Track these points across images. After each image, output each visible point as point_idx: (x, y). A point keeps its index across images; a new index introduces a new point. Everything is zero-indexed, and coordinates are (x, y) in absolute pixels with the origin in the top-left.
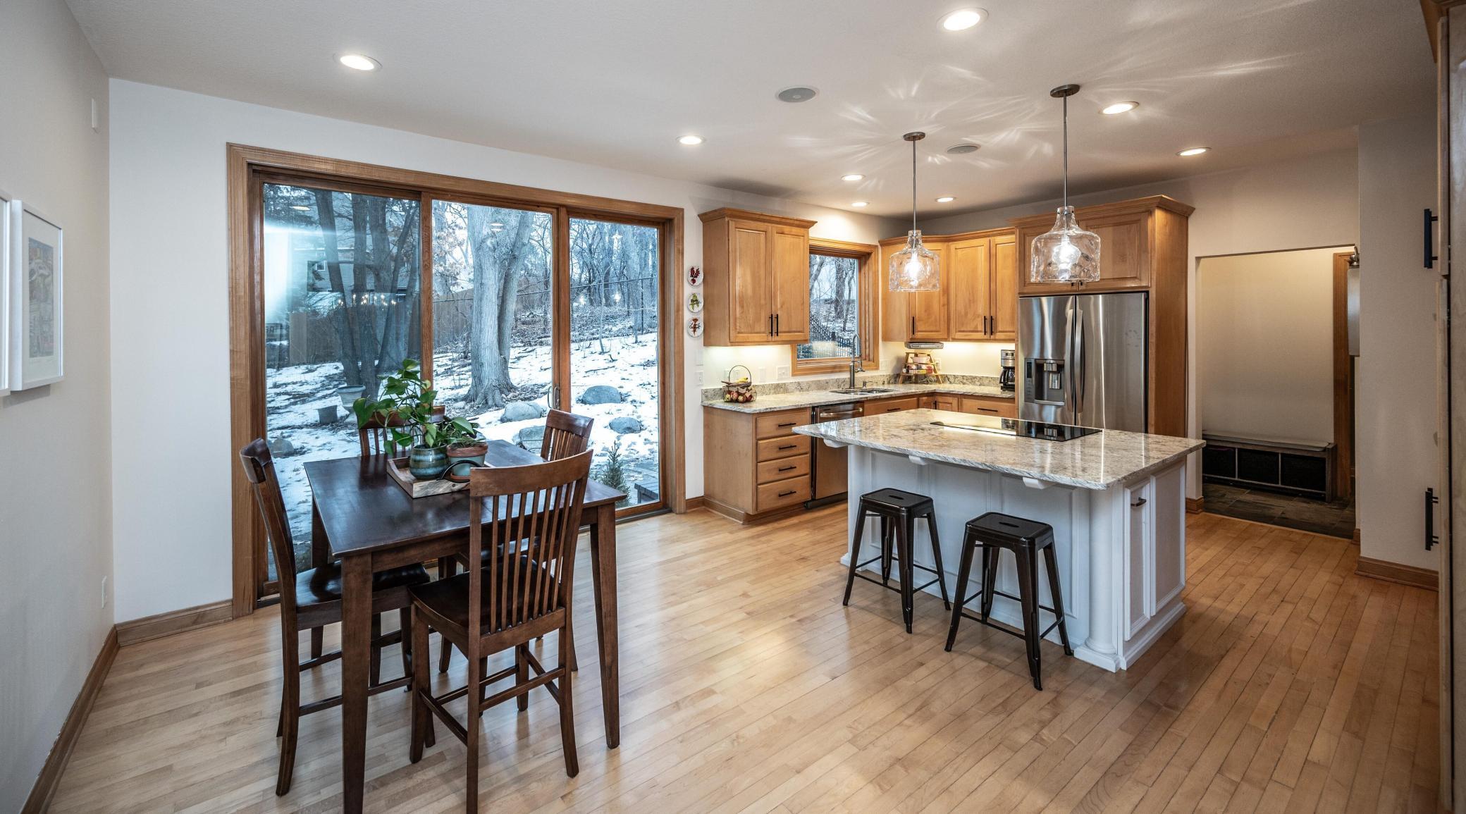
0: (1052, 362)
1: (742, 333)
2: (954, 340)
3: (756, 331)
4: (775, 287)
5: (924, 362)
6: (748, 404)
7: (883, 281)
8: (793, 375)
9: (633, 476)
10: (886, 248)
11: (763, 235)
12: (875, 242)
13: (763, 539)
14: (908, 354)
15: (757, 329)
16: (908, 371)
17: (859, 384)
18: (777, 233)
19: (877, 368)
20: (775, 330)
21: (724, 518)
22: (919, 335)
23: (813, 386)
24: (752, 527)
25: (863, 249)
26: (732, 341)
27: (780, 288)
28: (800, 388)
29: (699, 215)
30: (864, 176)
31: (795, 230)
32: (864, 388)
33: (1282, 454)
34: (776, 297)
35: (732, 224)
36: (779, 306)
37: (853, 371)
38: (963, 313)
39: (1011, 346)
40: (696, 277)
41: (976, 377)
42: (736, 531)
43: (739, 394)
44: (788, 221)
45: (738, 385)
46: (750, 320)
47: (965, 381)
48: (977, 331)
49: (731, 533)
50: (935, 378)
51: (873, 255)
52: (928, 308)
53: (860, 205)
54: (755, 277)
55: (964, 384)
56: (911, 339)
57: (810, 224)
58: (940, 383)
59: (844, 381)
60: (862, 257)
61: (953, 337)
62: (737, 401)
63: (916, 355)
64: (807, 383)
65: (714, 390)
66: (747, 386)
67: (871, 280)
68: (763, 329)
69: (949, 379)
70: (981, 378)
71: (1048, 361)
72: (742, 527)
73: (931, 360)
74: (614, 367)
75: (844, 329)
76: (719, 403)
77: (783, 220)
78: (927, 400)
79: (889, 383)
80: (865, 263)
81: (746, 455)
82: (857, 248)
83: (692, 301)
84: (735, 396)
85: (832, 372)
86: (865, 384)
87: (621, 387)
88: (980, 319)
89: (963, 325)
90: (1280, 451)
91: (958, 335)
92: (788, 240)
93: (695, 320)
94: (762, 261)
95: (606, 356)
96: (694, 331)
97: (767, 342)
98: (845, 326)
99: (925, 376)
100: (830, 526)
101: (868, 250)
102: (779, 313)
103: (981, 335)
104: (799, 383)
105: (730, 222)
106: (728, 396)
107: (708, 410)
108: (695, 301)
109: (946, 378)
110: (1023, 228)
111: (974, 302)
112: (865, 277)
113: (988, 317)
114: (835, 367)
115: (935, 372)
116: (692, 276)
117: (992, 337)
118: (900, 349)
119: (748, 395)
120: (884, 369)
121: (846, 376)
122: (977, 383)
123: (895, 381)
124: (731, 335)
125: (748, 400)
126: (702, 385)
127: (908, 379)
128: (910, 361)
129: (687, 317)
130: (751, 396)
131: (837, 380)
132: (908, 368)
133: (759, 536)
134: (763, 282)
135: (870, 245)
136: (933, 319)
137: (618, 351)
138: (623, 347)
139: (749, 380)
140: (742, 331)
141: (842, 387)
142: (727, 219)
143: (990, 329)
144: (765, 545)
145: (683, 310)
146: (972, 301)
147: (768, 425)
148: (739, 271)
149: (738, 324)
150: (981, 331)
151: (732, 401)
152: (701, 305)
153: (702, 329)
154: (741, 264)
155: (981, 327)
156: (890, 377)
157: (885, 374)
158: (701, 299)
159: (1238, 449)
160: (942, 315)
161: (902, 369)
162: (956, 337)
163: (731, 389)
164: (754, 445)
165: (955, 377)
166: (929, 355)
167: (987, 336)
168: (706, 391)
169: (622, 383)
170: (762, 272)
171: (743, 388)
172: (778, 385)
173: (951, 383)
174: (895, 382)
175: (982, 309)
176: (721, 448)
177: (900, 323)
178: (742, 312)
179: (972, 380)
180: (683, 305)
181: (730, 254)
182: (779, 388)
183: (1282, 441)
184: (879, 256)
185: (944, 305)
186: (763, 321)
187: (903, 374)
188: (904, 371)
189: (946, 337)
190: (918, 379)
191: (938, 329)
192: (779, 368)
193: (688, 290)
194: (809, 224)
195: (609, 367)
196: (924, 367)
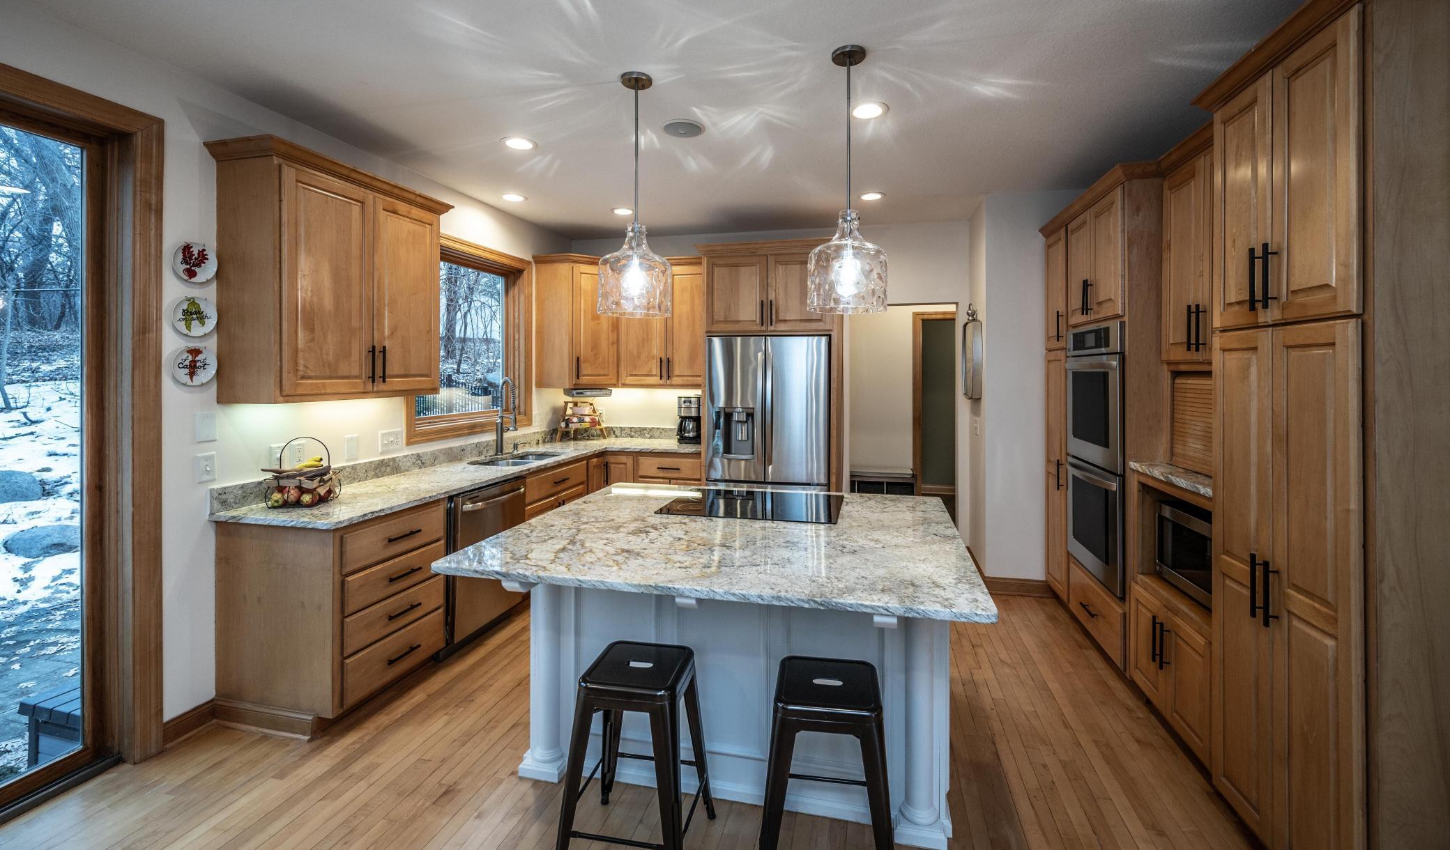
0: (741, 410)
1: (310, 378)
2: (624, 385)
3: (340, 374)
4: (379, 301)
5: (586, 413)
6: (323, 509)
7: (538, 309)
8: (409, 443)
9: (55, 644)
10: (543, 267)
11: (356, 209)
12: (527, 257)
13: (357, 767)
14: (566, 403)
15: (344, 369)
16: (567, 426)
17: (508, 448)
18: (384, 210)
19: (529, 423)
20: (379, 372)
21: (265, 738)
22: (584, 380)
23: (442, 458)
24: (330, 743)
25: (513, 264)
26: (286, 392)
27: (389, 304)
28: (421, 462)
29: (206, 144)
30: (536, 146)
31: (416, 212)
32: (515, 452)
33: (888, 483)
34: (381, 316)
35: (289, 174)
36: (387, 333)
37: (501, 430)
38: (635, 352)
39: (693, 393)
40: (199, 265)
41: (645, 429)
42: (296, 765)
43: (302, 490)
44: (405, 194)
45: (301, 475)
46: (327, 355)
47: (633, 434)
48: (652, 376)
49: (281, 775)
50: (599, 432)
51: (525, 273)
52: (595, 346)
53: (513, 199)
54: (339, 277)
55: (632, 437)
56: (575, 385)
57: (442, 208)
58: (604, 438)
59: (487, 444)
60: (511, 273)
61: (623, 382)
62: (298, 504)
63: (576, 404)
64: (433, 453)
65: (242, 487)
66: (321, 474)
67: (522, 306)
68: (355, 372)
69: (614, 432)
70: (651, 430)
71: (737, 410)
72: (308, 747)
73: (594, 411)
74: (32, 433)
75: (458, 371)
76: (256, 513)
77: (396, 191)
78: (597, 462)
79: (544, 442)
80: (514, 284)
81: (319, 607)
82: (505, 261)
83: (185, 312)
84: (293, 494)
85: (469, 434)
86: (516, 446)
87: (48, 470)
88: (654, 361)
89: (635, 368)
90: (885, 480)
91: (630, 380)
92: (405, 226)
93: (195, 352)
94: (355, 251)
95: (16, 415)
96: (192, 374)
97: (364, 394)
98: (459, 366)
99: (586, 430)
100: (483, 688)
101: (519, 266)
102: (387, 343)
103: (656, 380)
104: (418, 455)
105: (285, 169)
106: (277, 496)
107: (227, 531)
108: (193, 313)
109: (610, 432)
110: (711, 257)
111: (647, 342)
112: (514, 302)
113: (664, 359)
114: (473, 426)
115: (599, 424)
116: (185, 261)
117: (668, 382)
118: (558, 397)
119: (322, 491)
120: (537, 424)
121: (490, 437)
122: (647, 435)
123: (551, 438)
124: (284, 382)
125: (322, 500)
126: (213, 480)
127: (566, 436)
128: (569, 412)
129: (172, 344)
130: (330, 492)
131: (478, 445)
132: (568, 422)
133: (347, 762)
134: (356, 290)
135: (522, 259)
136: (601, 359)
137: (47, 405)
138: (61, 399)
139: (325, 463)
140: (311, 373)
141: (484, 452)
142: (276, 161)
143: (666, 373)
144: (363, 784)
145: (159, 330)
146: (646, 339)
147: (366, 546)
148: (304, 264)
149: (301, 362)
150: (655, 375)
151: (286, 505)
152: (211, 323)
153: (212, 371)
154: (309, 251)
155: (656, 371)
156: (546, 433)
157: (539, 430)
158: (211, 312)
159: (858, 481)
160: (611, 354)
161: (559, 423)
162: (627, 382)
163: (283, 483)
164: (338, 586)
165: (622, 429)
166: (591, 404)
167: (661, 382)
168: (224, 491)
169: (48, 463)
170: (355, 272)
171: (312, 478)
172: (382, 463)
173: (616, 436)
174: (552, 440)
175: (656, 349)
176: (259, 599)
177: (560, 364)
178: (313, 340)
179: (641, 432)
180: (159, 319)
181: (285, 229)
182: (384, 468)
183: (889, 472)
184: (533, 276)
185: (613, 343)
186: (355, 355)
187: (561, 430)
188: (563, 425)
189: (616, 383)
190: (579, 435)
191: (606, 373)
192: (383, 435)
193: (174, 291)
194: (438, 207)
195: (18, 435)
196: (587, 419)
